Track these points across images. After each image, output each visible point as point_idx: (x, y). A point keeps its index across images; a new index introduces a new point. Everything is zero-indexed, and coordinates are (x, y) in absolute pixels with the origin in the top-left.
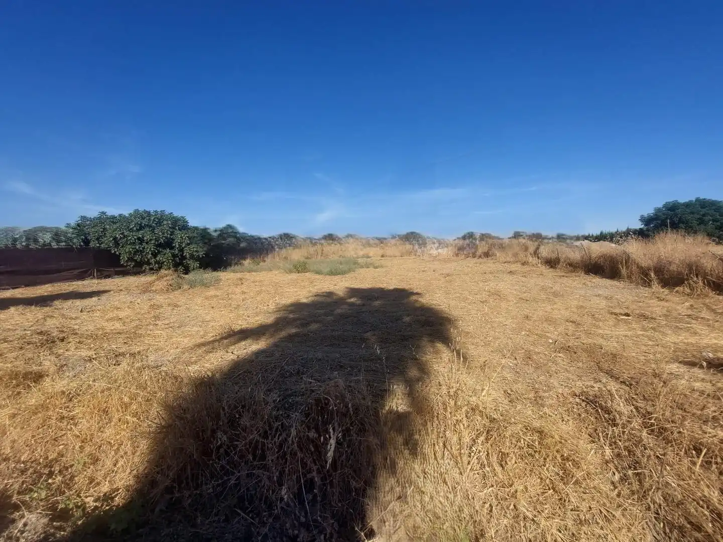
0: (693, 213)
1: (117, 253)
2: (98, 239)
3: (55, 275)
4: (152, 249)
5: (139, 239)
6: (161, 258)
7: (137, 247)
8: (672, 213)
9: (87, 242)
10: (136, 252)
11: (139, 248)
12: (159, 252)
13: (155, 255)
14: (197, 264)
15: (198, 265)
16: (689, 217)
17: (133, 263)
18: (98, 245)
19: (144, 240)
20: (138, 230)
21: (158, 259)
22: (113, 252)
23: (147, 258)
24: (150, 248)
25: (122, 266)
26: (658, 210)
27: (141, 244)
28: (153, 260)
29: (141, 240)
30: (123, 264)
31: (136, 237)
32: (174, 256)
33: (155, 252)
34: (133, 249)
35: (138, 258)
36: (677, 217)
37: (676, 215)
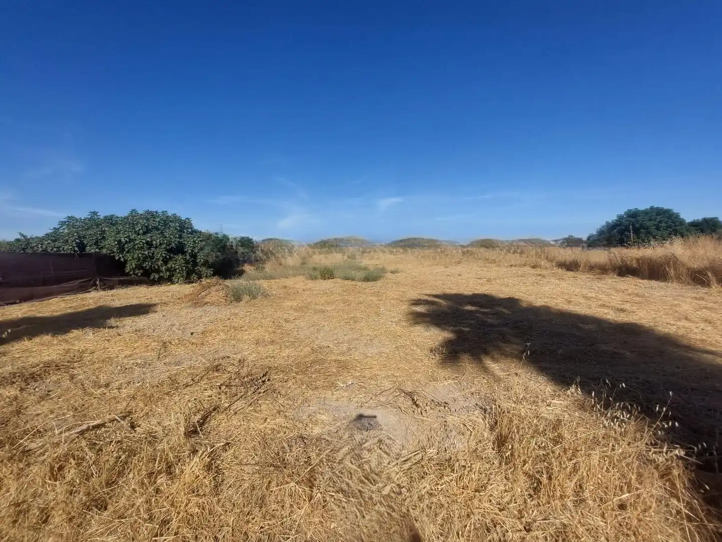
0: (650, 220)
1: (122, 260)
2: (96, 243)
3: (54, 286)
4: (164, 255)
5: (147, 243)
6: (173, 265)
7: (146, 253)
8: (634, 219)
9: (82, 247)
10: (145, 258)
11: (148, 253)
12: (171, 258)
13: (166, 262)
14: (210, 271)
15: (212, 273)
16: (649, 224)
17: (141, 271)
18: (97, 250)
19: (152, 245)
20: (145, 233)
21: (169, 266)
22: (117, 258)
23: (157, 265)
24: (160, 253)
25: (128, 274)
26: (620, 218)
27: (149, 248)
28: (164, 268)
29: (149, 244)
30: (129, 272)
31: (144, 241)
32: (187, 262)
33: (166, 257)
34: (142, 254)
35: (147, 265)
36: (638, 223)
37: (637, 221)
